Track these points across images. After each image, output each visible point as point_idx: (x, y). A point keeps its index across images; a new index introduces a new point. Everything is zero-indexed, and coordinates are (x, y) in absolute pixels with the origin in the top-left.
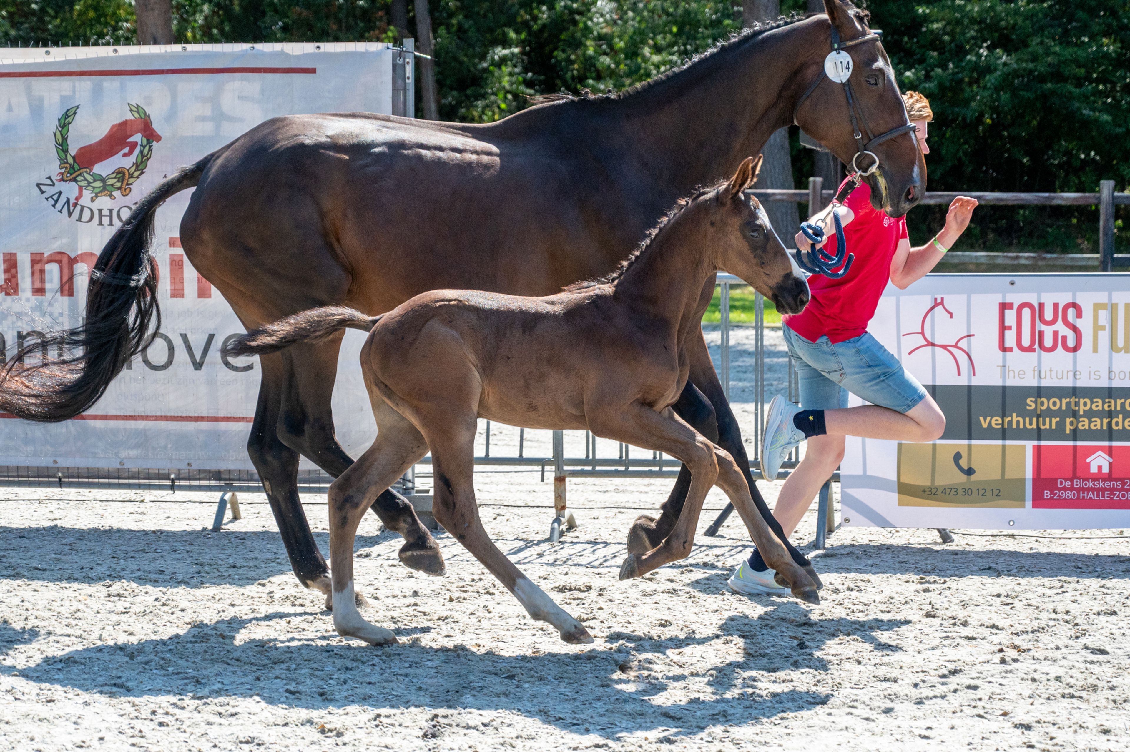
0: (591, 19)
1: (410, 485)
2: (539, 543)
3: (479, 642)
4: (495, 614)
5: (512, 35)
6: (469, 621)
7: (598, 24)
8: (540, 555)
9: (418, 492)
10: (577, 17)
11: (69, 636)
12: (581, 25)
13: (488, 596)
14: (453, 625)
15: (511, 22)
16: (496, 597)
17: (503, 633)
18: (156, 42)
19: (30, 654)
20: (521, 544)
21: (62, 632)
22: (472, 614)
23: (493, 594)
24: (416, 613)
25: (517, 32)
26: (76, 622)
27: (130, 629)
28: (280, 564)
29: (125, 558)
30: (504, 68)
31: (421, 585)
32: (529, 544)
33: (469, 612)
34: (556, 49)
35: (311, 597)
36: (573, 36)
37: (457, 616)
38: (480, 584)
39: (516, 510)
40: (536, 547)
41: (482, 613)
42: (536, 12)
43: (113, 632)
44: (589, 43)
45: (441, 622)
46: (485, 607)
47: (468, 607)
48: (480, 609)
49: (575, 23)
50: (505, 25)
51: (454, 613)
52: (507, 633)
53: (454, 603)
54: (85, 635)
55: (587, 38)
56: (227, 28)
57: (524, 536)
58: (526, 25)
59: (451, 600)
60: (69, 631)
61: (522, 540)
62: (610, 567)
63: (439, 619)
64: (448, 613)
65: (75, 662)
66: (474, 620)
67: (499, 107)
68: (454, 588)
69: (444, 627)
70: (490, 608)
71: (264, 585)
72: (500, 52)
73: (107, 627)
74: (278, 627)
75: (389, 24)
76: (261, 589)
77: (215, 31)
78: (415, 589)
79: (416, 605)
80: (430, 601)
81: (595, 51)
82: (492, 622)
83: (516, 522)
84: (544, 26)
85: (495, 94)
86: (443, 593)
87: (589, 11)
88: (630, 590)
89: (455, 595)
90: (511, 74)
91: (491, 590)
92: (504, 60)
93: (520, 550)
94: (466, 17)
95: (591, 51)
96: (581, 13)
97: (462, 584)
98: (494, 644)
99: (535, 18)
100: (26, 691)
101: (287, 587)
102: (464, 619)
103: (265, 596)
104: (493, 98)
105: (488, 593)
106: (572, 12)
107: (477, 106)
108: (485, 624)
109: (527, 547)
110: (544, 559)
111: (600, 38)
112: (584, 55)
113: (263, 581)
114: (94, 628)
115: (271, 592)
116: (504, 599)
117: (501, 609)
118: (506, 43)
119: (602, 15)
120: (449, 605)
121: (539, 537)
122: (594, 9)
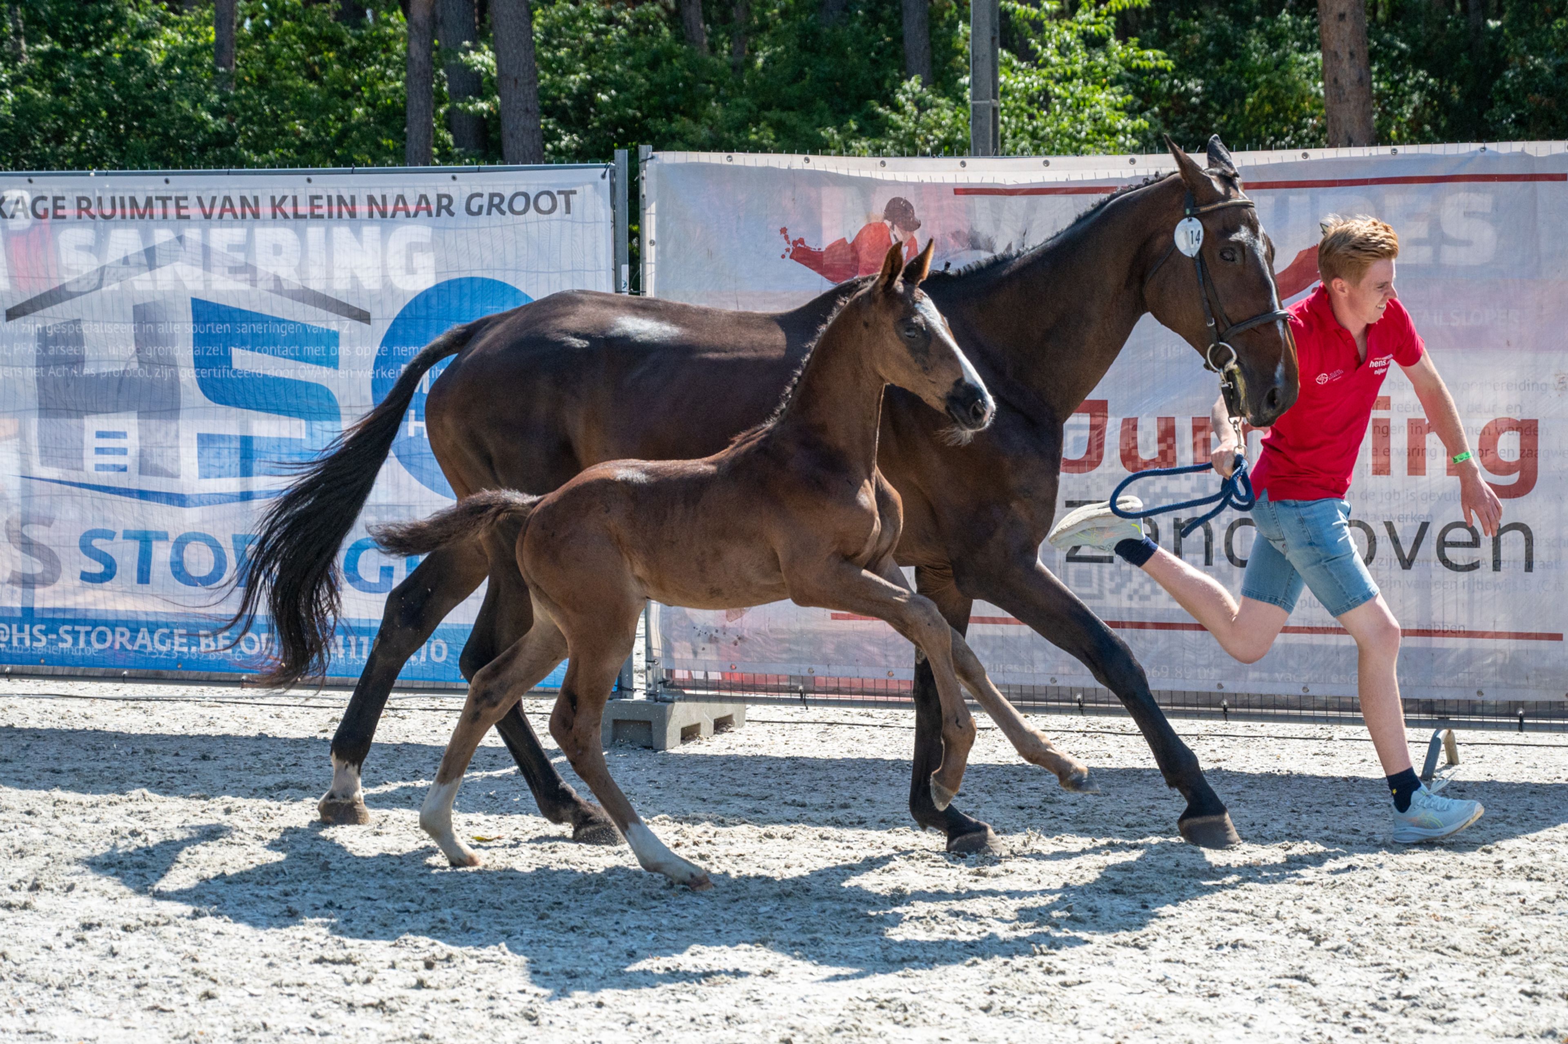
11: (1236, 912)
18: (1350, 143)
19: (1188, 934)
21: (1228, 907)
26: (1246, 894)
27: (1316, 905)
28: (1511, 824)
35: (1553, 869)
43: (1293, 909)
54: (1257, 911)
56: (1443, 124)
60: (1237, 905)
65: (1244, 946)
71: (1489, 852)
73: (1286, 902)
74: (1509, 908)
76: (1486, 856)
77: (1427, 128)
101: (1520, 856)
103: (1491, 865)
113: (1489, 847)
114: (1268, 903)
115: (1500, 862)
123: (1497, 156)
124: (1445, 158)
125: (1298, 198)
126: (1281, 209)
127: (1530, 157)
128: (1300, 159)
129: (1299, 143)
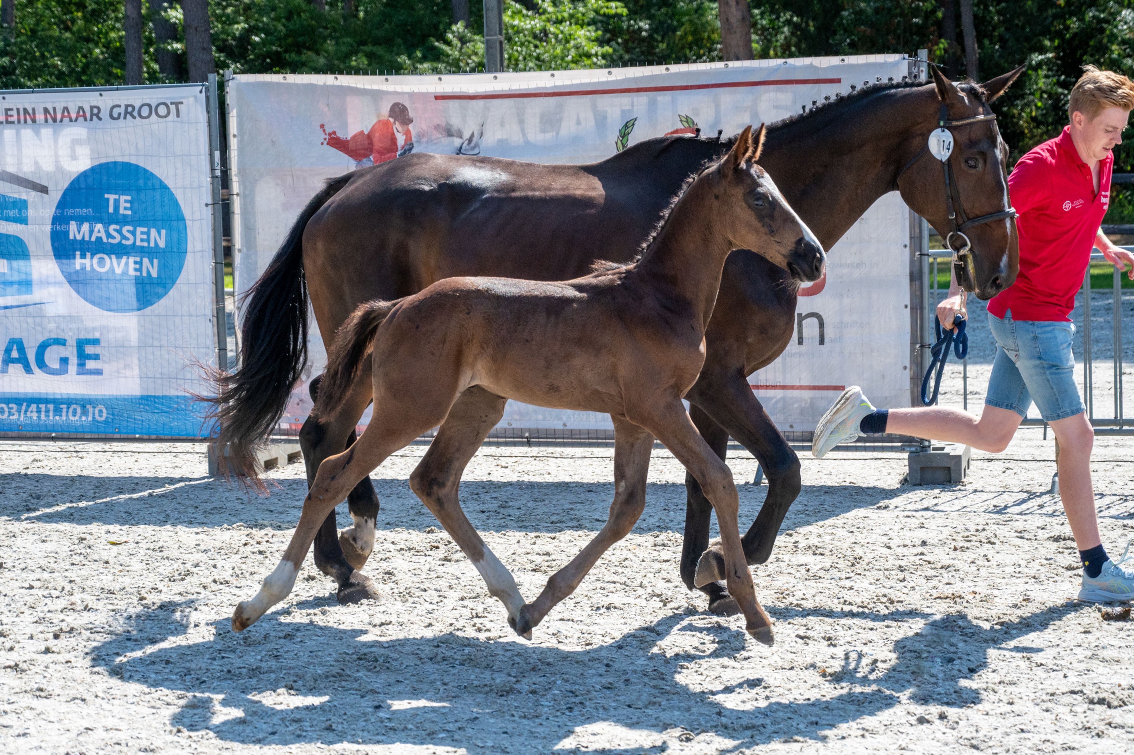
0: (1116, 27)
1: (927, 443)
2: (1042, 494)
3: (976, 589)
4: (993, 563)
5: (1047, 43)
6: (970, 570)
7: (1122, 30)
8: (1041, 507)
9: (934, 449)
10: (1105, 26)
11: (614, 583)
12: (1108, 32)
13: (989, 546)
14: (954, 573)
15: (1046, 32)
16: (996, 546)
17: (999, 580)
18: (738, 59)
19: (578, 600)
20: (1025, 495)
21: (609, 579)
22: (973, 562)
23: (994, 543)
24: (921, 562)
25: (1052, 40)
26: (623, 570)
27: (668, 577)
28: (808, 515)
29: (675, 511)
30: (1040, 72)
31: (931, 535)
32: (1032, 495)
33: (970, 560)
34: (1085, 53)
35: (831, 547)
36: (1100, 42)
37: (958, 564)
38: (983, 534)
39: (1024, 464)
40: (1038, 499)
41: (981, 562)
42: (1068, 22)
43: (653, 580)
44: (1114, 47)
45: (943, 571)
46: (985, 556)
47: (969, 555)
48: (981, 558)
49: (1102, 31)
50: (1040, 34)
51: (955, 562)
52: (1003, 581)
53: (958, 552)
54: (628, 582)
55: (1112, 43)
56: (803, 46)
57: (1028, 489)
58: (1059, 34)
59: (955, 549)
60: (616, 578)
61: (1027, 492)
62: (1103, 517)
63: (942, 568)
64: (951, 562)
65: (615, 608)
66: (974, 568)
67: (1036, 105)
68: (959, 538)
69: (946, 575)
70: (990, 557)
71: (791, 535)
72: (1037, 58)
73: (649, 575)
74: (798, 575)
75: (940, 37)
76: (788, 539)
77: (793, 49)
78: (924, 539)
79: (922, 554)
80: (937, 550)
81: (1119, 55)
82: (990, 570)
83: (1023, 476)
84: (1075, 35)
85: (1032, 94)
86: (948, 542)
87: (1115, 19)
88: (1119, 540)
89: (961, 544)
90: (1047, 77)
91: (993, 540)
92: (1039, 65)
93: (1024, 501)
94: (1007, 29)
95: (1115, 56)
96: (1108, 22)
97: (967, 534)
98: (989, 592)
99: (1067, 28)
100: (569, 635)
101: (811, 537)
102: (964, 567)
103: (791, 545)
104: (1031, 97)
105: (990, 542)
106: (1100, 21)
107: (1017, 105)
108: (983, 572)
109: (1029, 499)
110: (1044, 511)
111: (1124, 42)
112: (1110, 58)
113: (790, 532)
114: (637, 575)
115: (797, 542)
116: (1003, 548)
117: (999, 558)
118: (1042, 50)
119: (1126, 23)
120: (953, 554)
121: (1042, 489)
122: (1119, 18)
123: (794, 68)
124: (761, 69)
125: (663, 98)
126: (652, 105)
127: (816, 68)
128: (664, 72)
129: (712, 60)
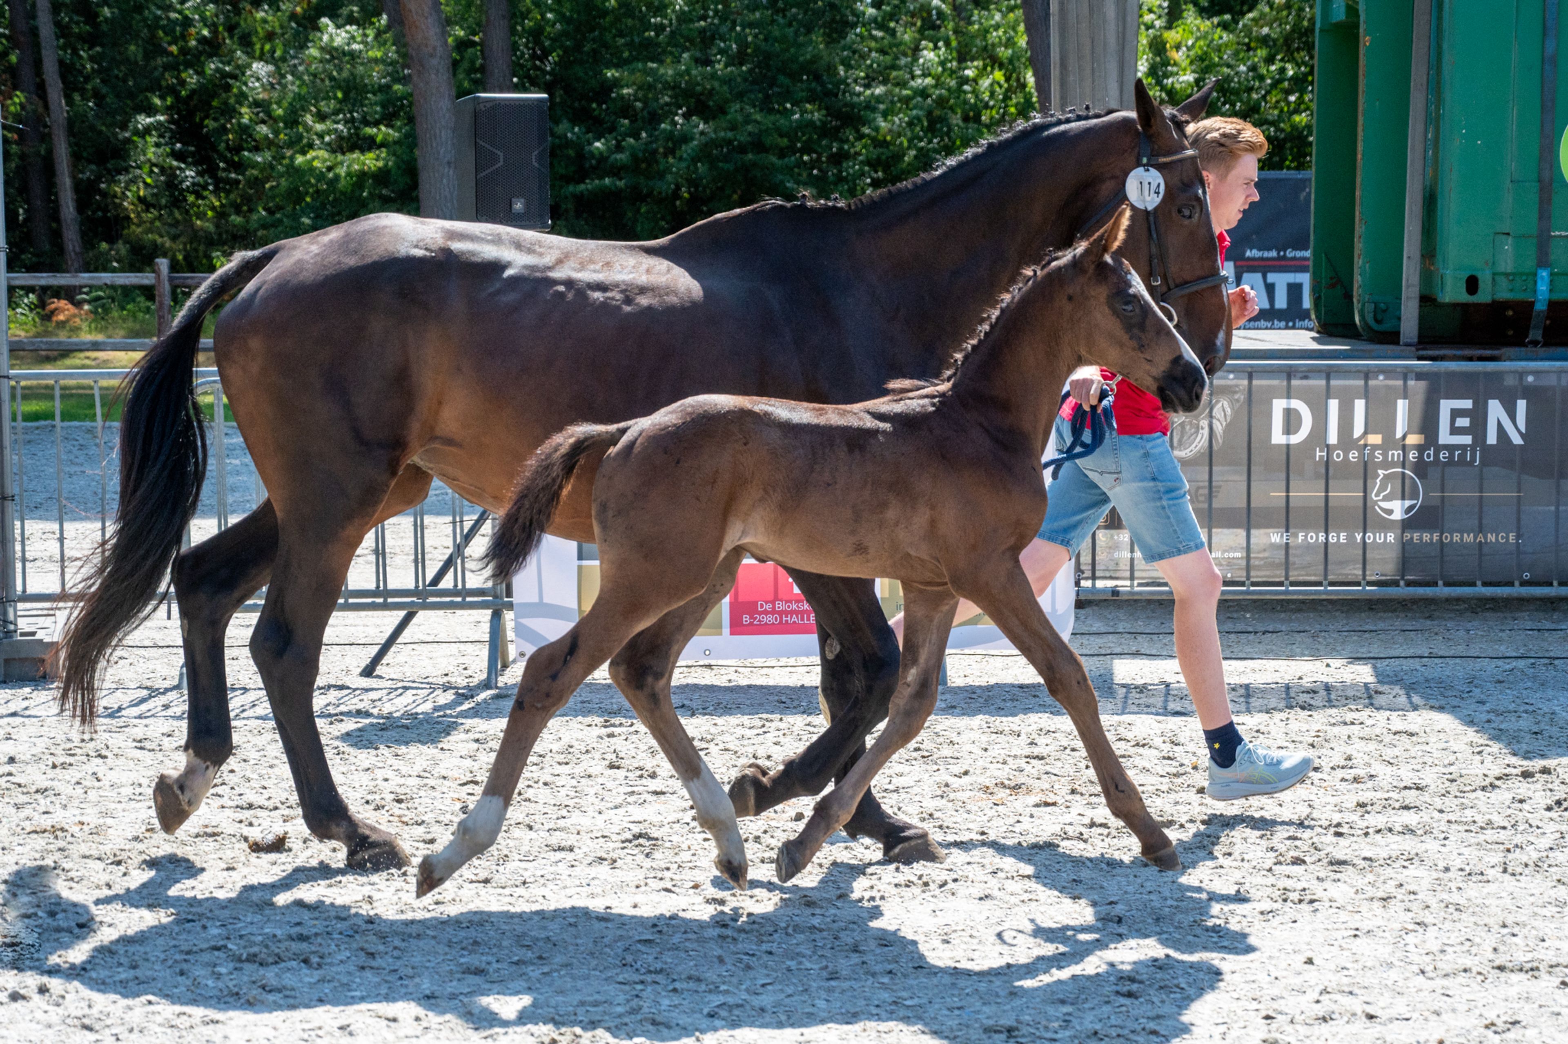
0: (246, 84)
1: (12, 627)
2: (167, 690)
3: (84, 819)
4: (105, 782)
5: (157, 101)
6: (75, 793)
7: (254, 89)
8: (166, 707)
9: (22, 634)
10: (231, 81)
12: (235, 90)
13: (99, 761)
14: (53, 798)
15: (156, 86)
16: (108, 761)
17: (113, 806)
20: (145, 693)
22: (78, 783)
23: (105, 757)
24: (8, 785)
25: (162, 98)
30: (148, 139)
31: (20, 748)
32: (154, 692)
33: (74, 781)
34: (207, 117)
36: (226, 103)
37: (59, 786)
38: (92, 745)
39: (142, 652)
40: (162, 697)
41: (89, 782)
42: (183, 75)
44: (244, 110)
45: (38, 796)
46: (94, 774)
47: (73, 774)
48: (88, 777)
49: (228, 88)
50: (147, 90)
51: (55, 784)
52: (118, 806)
53: (58, 770)
55: (241, 105)
57: (149, 684)
58: (172, 91)
59: (54, 766)
61: (147, 688)
62: (248, 718)
63: (37, 791)
64: (48, 784)
66: (79, 790)
67: (145, 183)
68: (59, 751)
69: (42, 802)
70: (100, 775)
72: (144, 120)
75: (15, 87)
78: (12, 754)
79: (10, 774)
80: (29, 769)
81: (251, 120)
82: (102, 793)
83: (141, 667)
84: (193, 92)
85: (139, 167)
86: (44, 757)
87: (243, 74)
88: (268, 747)
89: (59, 760)
90: (157, 145)
91: (104, 752)
92: (147, 130)
93: (143, 700)
94: (103, 81)
95: (245, 120)
96: (235, 77)
97: (69, 745)
98: (101, 821)
99: (183, 83)
102: (66, 790)
104: (138, 172)
105: (100, 756)
106: (225, 75)
107: (120, 181)
108: (92, 795)
109: (151, 697)
110: (170, 712)
111: (256, 104)
112: (239, 124)
116: (118, 762)
117: (113, 776)
118: (150, 111)
119: (258, 79)
120: (51, 773)
121: (167, 684)
122: (248, 73)
